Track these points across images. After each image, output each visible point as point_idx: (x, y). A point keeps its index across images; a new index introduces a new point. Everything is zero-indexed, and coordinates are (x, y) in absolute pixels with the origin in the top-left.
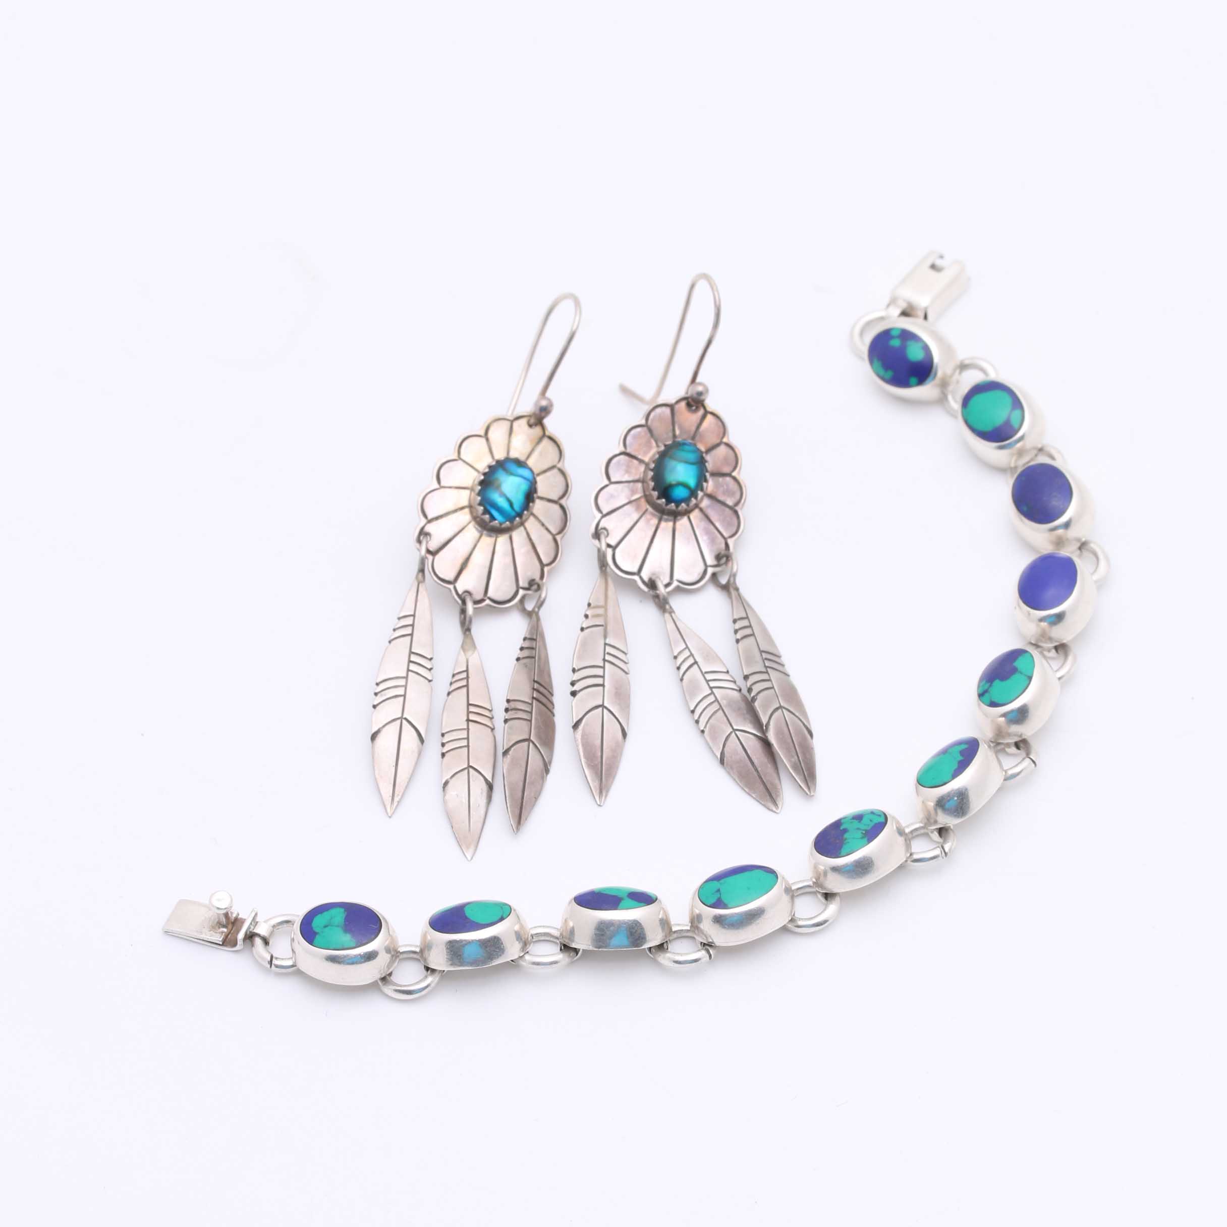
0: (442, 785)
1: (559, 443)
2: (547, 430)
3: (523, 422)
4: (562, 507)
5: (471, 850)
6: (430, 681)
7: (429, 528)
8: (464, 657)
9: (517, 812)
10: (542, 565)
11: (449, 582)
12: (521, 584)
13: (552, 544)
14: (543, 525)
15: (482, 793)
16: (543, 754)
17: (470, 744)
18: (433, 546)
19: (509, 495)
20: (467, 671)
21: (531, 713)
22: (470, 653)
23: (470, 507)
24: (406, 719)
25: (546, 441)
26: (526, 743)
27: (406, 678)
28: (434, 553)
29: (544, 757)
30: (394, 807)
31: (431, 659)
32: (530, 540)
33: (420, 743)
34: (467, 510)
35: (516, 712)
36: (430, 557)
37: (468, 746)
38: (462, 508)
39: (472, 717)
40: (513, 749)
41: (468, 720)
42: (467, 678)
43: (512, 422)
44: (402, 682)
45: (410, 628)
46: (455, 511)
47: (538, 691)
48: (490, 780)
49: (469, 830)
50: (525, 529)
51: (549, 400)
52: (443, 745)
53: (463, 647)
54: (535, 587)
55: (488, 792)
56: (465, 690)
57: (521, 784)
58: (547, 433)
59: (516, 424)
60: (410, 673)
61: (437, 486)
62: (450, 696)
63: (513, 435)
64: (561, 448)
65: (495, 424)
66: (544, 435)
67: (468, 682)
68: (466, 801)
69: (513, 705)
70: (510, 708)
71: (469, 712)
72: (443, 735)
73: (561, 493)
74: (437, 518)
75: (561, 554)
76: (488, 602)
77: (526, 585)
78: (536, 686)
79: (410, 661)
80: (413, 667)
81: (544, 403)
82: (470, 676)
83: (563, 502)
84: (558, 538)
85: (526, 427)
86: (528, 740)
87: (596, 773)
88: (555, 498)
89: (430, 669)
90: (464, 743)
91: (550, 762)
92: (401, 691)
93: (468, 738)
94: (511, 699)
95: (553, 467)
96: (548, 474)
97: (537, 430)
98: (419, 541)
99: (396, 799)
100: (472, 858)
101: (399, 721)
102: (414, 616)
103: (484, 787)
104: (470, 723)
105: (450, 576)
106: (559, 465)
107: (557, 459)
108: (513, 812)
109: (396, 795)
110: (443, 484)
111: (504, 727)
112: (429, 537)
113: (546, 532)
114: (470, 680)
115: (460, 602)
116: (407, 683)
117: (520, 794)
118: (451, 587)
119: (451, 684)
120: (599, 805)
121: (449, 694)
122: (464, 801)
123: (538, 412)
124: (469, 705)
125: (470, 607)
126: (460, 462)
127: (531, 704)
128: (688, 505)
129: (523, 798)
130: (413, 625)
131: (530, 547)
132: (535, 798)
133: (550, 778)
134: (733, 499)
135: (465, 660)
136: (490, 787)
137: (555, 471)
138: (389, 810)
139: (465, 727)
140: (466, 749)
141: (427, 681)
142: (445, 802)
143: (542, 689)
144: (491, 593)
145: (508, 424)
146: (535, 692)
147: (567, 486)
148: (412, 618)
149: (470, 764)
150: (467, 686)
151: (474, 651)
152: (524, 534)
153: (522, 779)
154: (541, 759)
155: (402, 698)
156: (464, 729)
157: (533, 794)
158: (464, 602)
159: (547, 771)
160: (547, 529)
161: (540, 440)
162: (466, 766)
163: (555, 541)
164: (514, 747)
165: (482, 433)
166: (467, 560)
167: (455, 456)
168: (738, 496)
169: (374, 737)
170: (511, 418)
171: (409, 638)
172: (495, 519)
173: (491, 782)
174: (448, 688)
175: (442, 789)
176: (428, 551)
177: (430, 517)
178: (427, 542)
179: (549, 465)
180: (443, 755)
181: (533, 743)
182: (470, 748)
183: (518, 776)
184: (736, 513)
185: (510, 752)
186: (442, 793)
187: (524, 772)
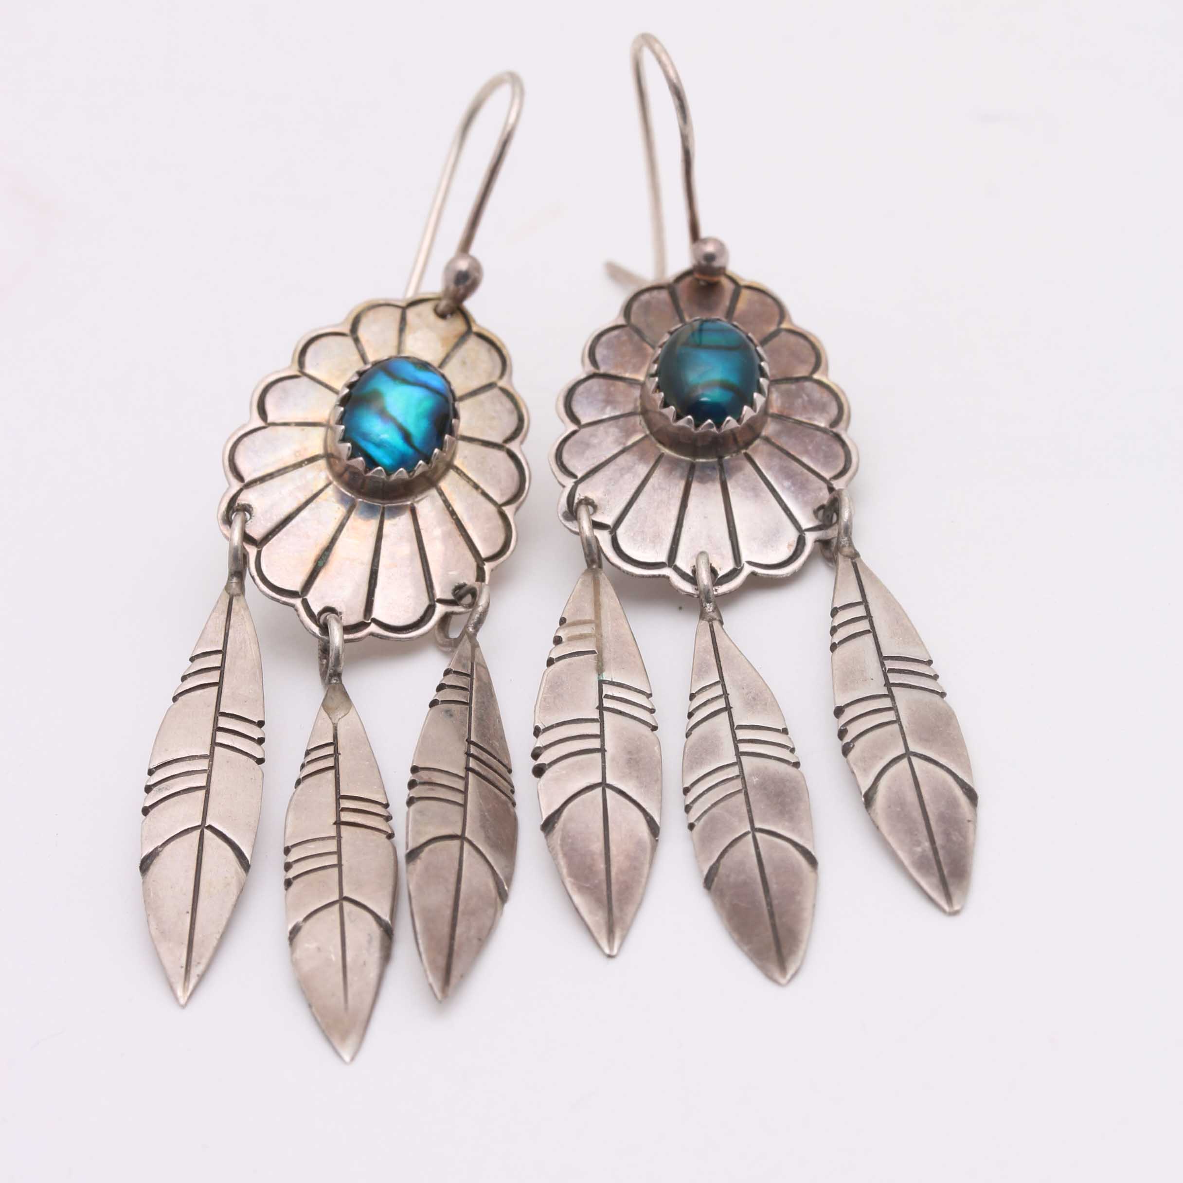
0: (288, 935)
1: (499, 344)
2: (474, 321)
3: (426, 309)
4: (512, 456)
5: (352, 1040)
6: (260, 761)
7: (248, 497)
8: (329, 721)
9: (442, 961)
10: (480, 561)
11: (293, 594)
12: (439, 594)
13: (499, 522)
14: (476, 487)
15: (370, 941)
16: (493, 864)
17: (344, 862)
18: (257, 531)
19: (400, 419)
20: (335, 743)
21: (465, 792)
22: (339, 714)
23: (329, 457)
24: (210, 828)
25: (473, 343)
26: (456, 843)
27: (211, 757)
28: (260, 543)
29: (495, 868)
30: (191, 987)
31: (261, 724)
32: (453, 513)
33: (240, 870)
34: (322, 463)
35: (431, 787)
36: (252, 551)
37: (339, 865)
38: (312, 460)
39: (346, 817)
40: (427, 849)
41: (339, 823)
42: (336, 754)
43: (404, 309)
44: (203, 765)
45: (218, 673)
46: (299, 465)
47: (476, 758)
48: (386, 918)
49: (346, 1008)
50: (441, 494)
51: (474, 260)
52: (288, 867)
53: (324, 705)
54: (468, 599)
55: (383, 940)
56: (331, 774)
57: (448, 912)
58: (475, 329)
59: (411, 314)
60: (217, 749)
61: (260, 423)
62: (301, 786)
63: (408, 330)
64: (505, 352)
65: (371, 315)
66: (469, 331)
67: (337, 760)
68: (336, 957)
69: (424, 776)
70: (418, 780)
71: (339, 810)
72: (287, 851)
73: (508, 432)
74: (262, 479)
75: (517, 540)
76: (373, 628)
77: (449, 596)
78: (473, 750)
79: (217, 729)
80: (222, 738)
81: (463, 265)
82: (340, 751)
83: (513, 446)
84: (508, 510)
85: (432, 318)
86: (461, 838)
87: (598, 900)
88: (498, 440)
89: (261, 741)
90: (333, 860)
91: (509, 880)
92: (201, 781)
93: (339, 853)
94: (421, 765)
95: (490, 386)
96: (482, 397)
97: (457, 325)
98: (228, 521)
99: (196, 971)
100: (353, 1059)
101: (197, 833)
102: (223, 652)
103: (376, 931)
104: (343, 827)
105: (296, 585)
106: (502, 383)
107: (498, 372)
108: (432, 962)
109: (193, 963)
110: (271, 418)
111: (408, 814)
112: (248, 515)
113: (482, 499)
114: (341, 758)
115: (316, 630)
116: (211, 766)
117: (446, 930)
118: (298, 602)
119: (303, 766)
120: (610, 956)
121: (298, 782)
122: (333, 957)
123: (452, 287)
124: (339, 797)
125: (337, 636)
126: (304, 380)
127: (465, 779)
128: (739, 421)
129: (452, 937)
130: (221, 668)
131: (451, 526)
132: (480, 939)
133: (510, 908)
134: (825, 415)
135: (331, 727)
136: (388, 932)
137: (495, 392)
138: (179, 993)
139: (334, 834)
140: (336, 870)
141: (252, 762)
142: (295, 964)
143: (485, 756)
144: (378, 613)
145: (397, 313)
146: (471, 759)
147: (521, 419)
148: (220, 656)
149: (345, 894)
150: (335, 768)
151: (349, 709)
152: (440, 502)
153: (450, 902)
154: (489, 873)
155: (202, 793)
156: (332, 838)
157: (473, 932)
158: (325, 629)
159: (503, 896)
160: (485, 494)
161: (462, 339)
162: (336, 897)
163: (503, 516)
164: (431, 846)
165: (346, 329)
166: (327, 551)
167: (294, 371)
168: (834, 411)
169: (146, 864)
170: (403, 304)
171: (215, 689)
172: (376, 464)
173: (390, 922)
174: (297, 774)
175: (288, 942)
176: (247, 538)
177: (247, 479)
178: (245, 522)
179: (484, 381)
180: (288, 883)
181: (471, 843)
182: (344, 868)
183: (441, 898)
184: (838, 437)
185: (423, 855)
186: (288, 949)
187: (453, 893)
